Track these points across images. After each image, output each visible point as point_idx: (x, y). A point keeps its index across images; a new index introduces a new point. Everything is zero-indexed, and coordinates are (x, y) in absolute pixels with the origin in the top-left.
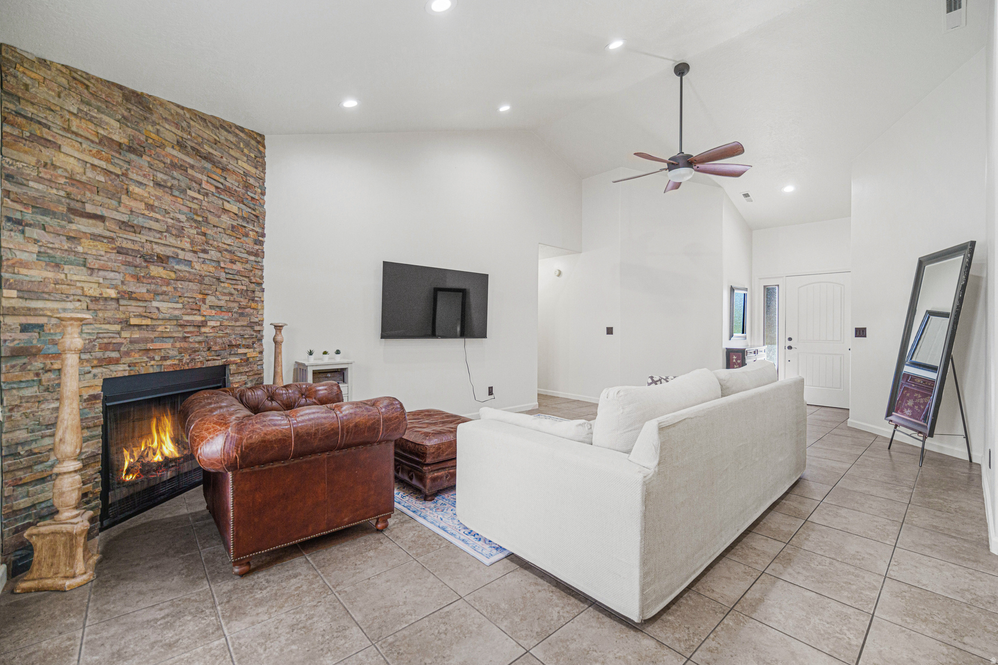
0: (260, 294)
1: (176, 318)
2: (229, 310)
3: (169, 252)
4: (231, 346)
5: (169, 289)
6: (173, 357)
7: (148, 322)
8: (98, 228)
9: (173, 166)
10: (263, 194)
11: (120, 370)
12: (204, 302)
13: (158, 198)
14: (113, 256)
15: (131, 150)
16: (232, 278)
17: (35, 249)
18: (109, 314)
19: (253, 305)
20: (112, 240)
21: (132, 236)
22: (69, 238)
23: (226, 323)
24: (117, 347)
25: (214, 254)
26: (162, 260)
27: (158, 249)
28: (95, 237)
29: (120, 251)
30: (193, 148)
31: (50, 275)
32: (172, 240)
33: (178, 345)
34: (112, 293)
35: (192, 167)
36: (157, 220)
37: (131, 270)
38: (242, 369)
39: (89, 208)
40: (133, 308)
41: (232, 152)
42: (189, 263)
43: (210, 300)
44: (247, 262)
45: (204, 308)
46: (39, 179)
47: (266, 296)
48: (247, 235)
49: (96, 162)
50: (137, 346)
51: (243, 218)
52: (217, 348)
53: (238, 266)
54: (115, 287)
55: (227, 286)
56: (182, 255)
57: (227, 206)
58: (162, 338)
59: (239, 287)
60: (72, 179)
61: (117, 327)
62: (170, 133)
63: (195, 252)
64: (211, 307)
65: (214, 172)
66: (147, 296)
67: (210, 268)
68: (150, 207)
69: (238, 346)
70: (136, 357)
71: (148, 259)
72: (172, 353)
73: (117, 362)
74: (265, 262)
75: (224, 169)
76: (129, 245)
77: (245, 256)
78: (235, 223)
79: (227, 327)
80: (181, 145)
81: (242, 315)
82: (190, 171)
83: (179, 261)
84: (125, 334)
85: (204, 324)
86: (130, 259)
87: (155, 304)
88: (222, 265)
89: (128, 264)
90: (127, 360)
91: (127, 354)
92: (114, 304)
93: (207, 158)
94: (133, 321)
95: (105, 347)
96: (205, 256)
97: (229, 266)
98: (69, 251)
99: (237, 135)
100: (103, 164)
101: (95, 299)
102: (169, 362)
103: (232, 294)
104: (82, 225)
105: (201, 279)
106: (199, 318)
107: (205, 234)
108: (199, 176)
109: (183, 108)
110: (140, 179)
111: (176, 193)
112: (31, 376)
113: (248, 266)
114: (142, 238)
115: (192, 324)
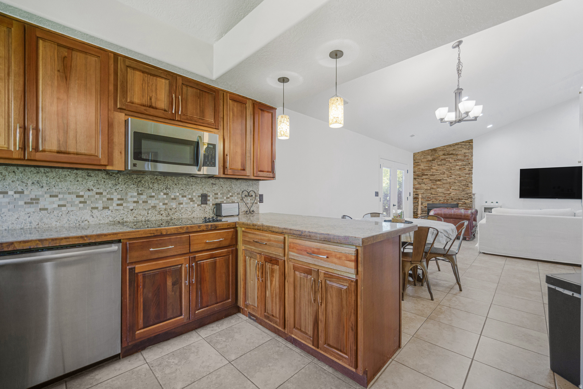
0: (471, 185)
1: (443, 192)
2: (459, 190)
3: (441, 178)
4: (459, 199)
5: (441, 186)
6: (442, 201)
7: (436, 193)
8: (427, 177)
9: (442, 160)
10: (472, 156)
11: (431, 202)
12: (450, 188)
13: (438, 168)
14: (429, 181)
15: (433, 160)
16: (460, 182)
17: (417, 182)
18: (428, 192)
19: (468, 188)
20: (429, 178)
21: (433, 177)
22: (422, 179)
23: (457, 193)
24: (430, 198)
25: (453, 177)
26: (439, 180)
27: (439, 178)
28: (426, 179)
29: (430, 180)
30: (447, 154)
31: (419, 186)
32: (442, 176)
33: (443, 198)
34: (429, 188)
35: (447, 158)
36: (438, 172)
37: (433, 183)
38: (463, 205)
39: (425, 174)
40: (433, 191)
41: (459, 150)
42: (446, 180)
43: (452, 188)
44: (465, 177)
45: (451, 190)
46: (418, 171)
47: (473, 185)
48: (465, 169)
49: (426, 165)
50: (434, 198)
51: (464, 165)
52: (454, 199)
53: (462, 178)
54: (430, 187)
55: (458, 184)
56: (444, 178)
57: (458, 164)
58: (440, 196)
59: (462, 184)
60: (422, 170)
61: (430, 194)
62: (441, 153)
63: (448, 177)
64: (452, 189)
65: (454, 157)
66: (436, 188)
67: (453, 180)
68: (437, 170)
69: (462, 199)
70: (434, 200)
71: (436, 181)
72: (442, 200)
73: (430, 201)
74: (473, 176)
75: (457, 155)
76: (432, 179)
77: (465, 175)
78: (461, 167)
79: (458, 194)
80: (444, 155)
81: (463, 191)
82: (446, 159)
83: (444, 180)
84: (431, 196)
85: (450, 193)
86: (432, 181)
87: (438, 189)
88: (456, 179)
89: (432, 182)
90: (432, 200)
91: (432, 199)
92: (429, 190)
93: (452, 154)
94: (433, 193)
95: (428, 198)
96: (451, 177)
97: (459, 179)
98: (422, 182)
99: (461, 145)
100: (427, 165)
101: (426, 189)
102: (441, 202)
103: (460, 186)
104: (424, 177)
105: (450, 183)
106: (449, 192)
107: (451, 172)
108: (449, 159)
109: (444, 146)
110: (434, 165)
111: (443, 165)
112: (417, 202)
113: (466, 178)
114: (434, 177)
115: (447, 193)
